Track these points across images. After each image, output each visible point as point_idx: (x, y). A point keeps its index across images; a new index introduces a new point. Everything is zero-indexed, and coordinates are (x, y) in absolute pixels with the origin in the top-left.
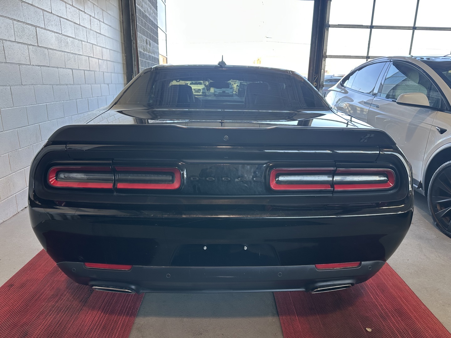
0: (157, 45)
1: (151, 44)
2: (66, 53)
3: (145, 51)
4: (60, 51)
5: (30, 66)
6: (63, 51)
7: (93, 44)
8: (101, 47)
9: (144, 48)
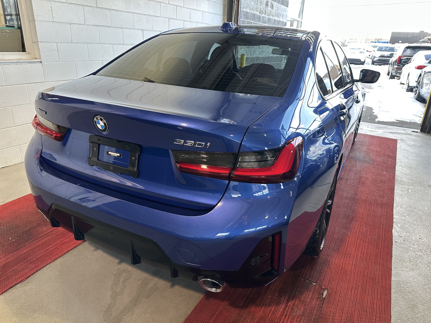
0: (285, 7)
1: (274, 6)
2: (135, 15)
3: (262, 14)
4: (128, 12)
5: (85, 26)
6: (131, 13)
7: (177, 6)
8: (189, 8)
9: (260, 11)
